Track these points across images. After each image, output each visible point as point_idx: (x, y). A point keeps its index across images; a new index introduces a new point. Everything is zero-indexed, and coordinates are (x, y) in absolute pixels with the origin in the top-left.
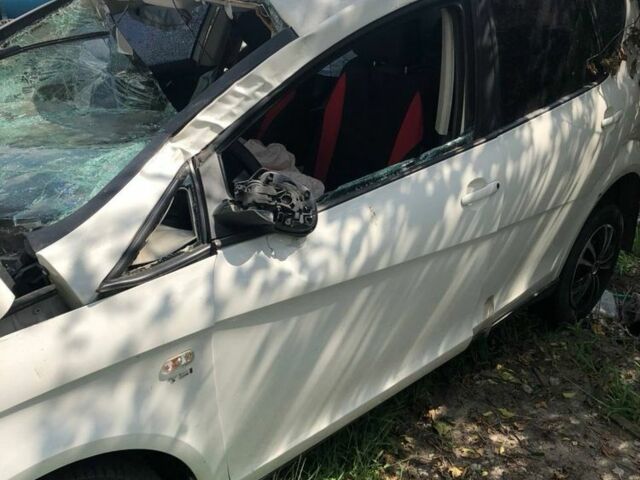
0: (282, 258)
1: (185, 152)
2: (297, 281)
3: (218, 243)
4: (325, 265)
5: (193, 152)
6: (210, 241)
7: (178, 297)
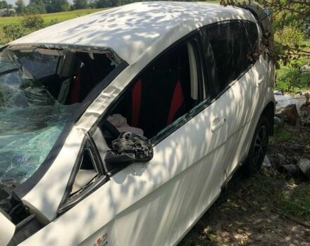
0: (140, 175)
1: (83, 130)
2: (149, 185)
3: (109, 174)
4: (160, 174)
5: (88, 129)
6: (105, 173)
7: (96, 206)
